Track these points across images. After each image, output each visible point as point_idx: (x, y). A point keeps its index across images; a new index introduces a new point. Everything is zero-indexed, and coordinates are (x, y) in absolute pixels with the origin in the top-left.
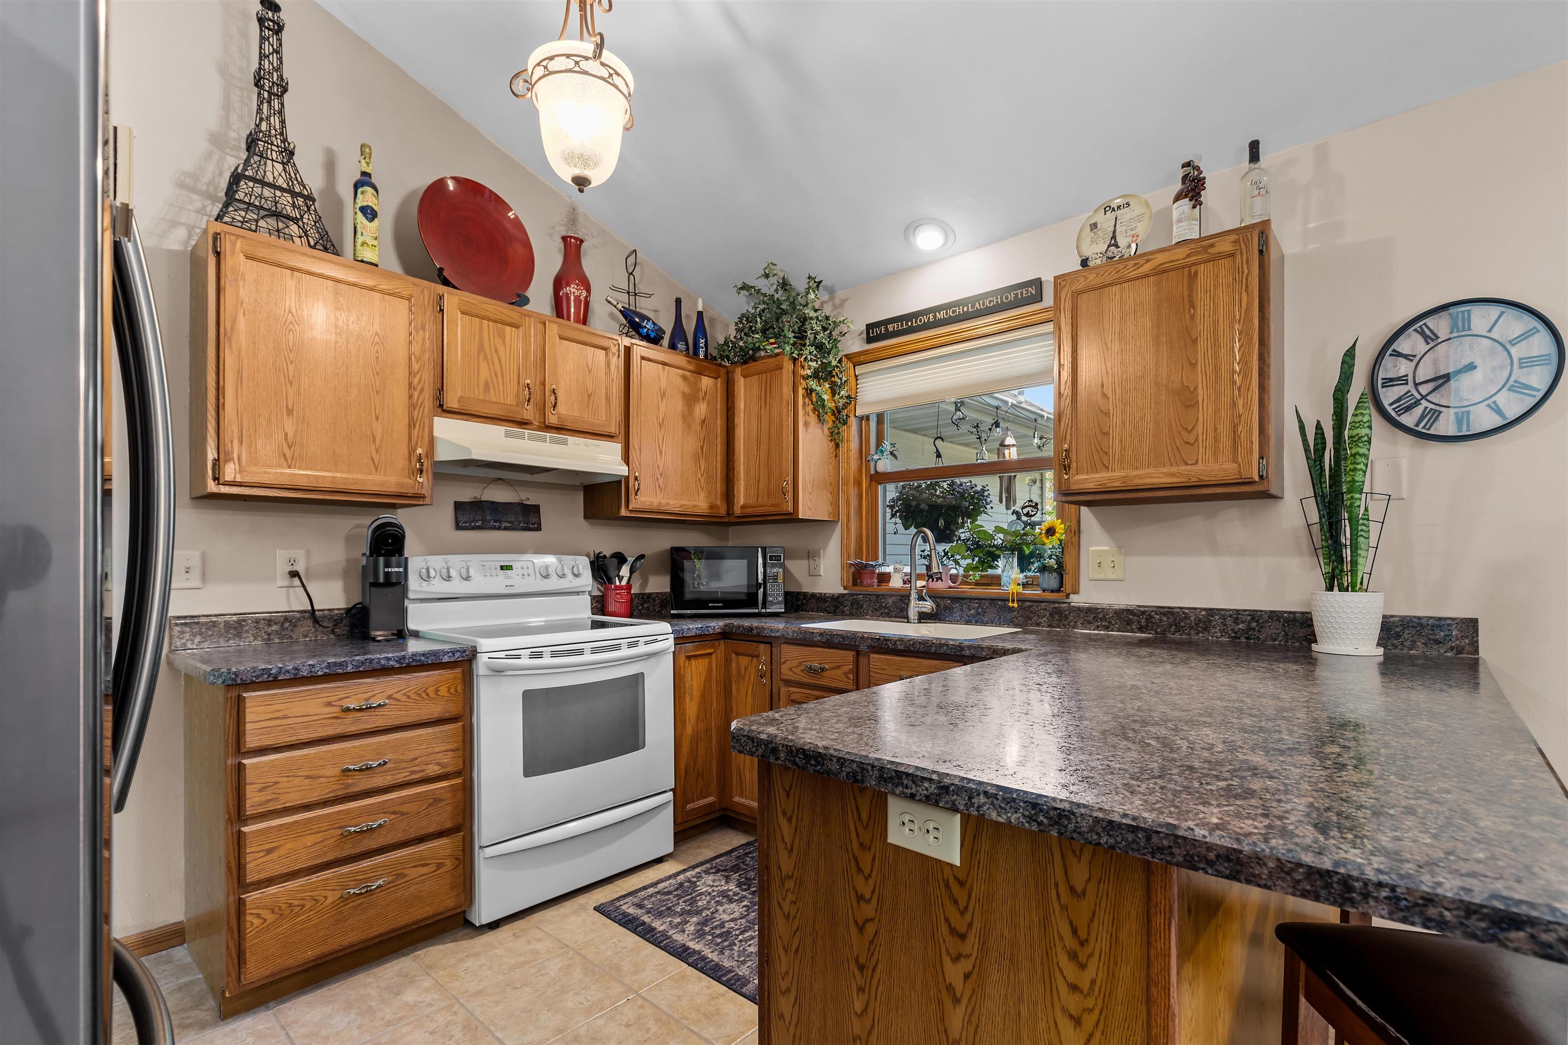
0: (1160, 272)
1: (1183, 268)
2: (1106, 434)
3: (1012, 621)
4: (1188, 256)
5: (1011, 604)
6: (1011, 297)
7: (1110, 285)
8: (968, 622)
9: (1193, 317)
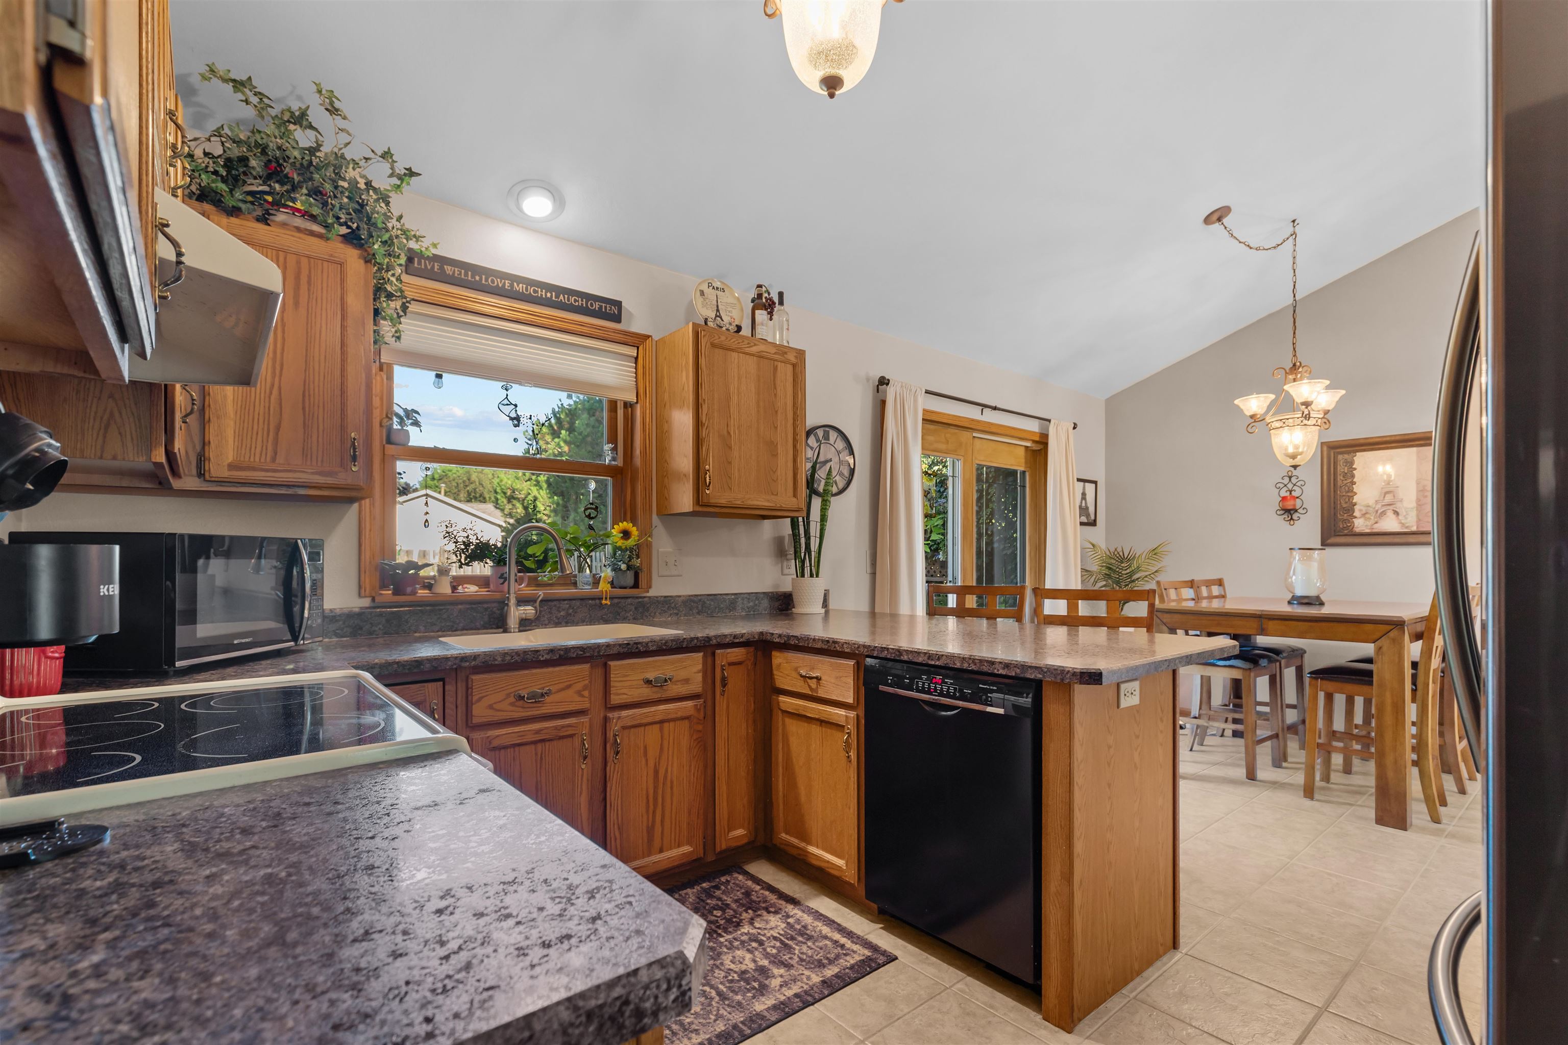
0: (760, 356)
1: (771, 359)
2: (730, 463)
3: (602, 618)
4: (775, 353)
5: (604, 602)
6: (596, 306)
7: (732, 350)
8: (558, 624)
9: (775, 395)
